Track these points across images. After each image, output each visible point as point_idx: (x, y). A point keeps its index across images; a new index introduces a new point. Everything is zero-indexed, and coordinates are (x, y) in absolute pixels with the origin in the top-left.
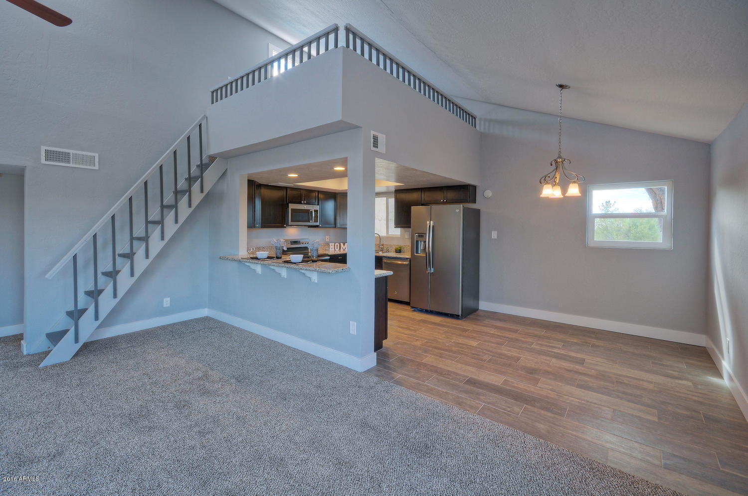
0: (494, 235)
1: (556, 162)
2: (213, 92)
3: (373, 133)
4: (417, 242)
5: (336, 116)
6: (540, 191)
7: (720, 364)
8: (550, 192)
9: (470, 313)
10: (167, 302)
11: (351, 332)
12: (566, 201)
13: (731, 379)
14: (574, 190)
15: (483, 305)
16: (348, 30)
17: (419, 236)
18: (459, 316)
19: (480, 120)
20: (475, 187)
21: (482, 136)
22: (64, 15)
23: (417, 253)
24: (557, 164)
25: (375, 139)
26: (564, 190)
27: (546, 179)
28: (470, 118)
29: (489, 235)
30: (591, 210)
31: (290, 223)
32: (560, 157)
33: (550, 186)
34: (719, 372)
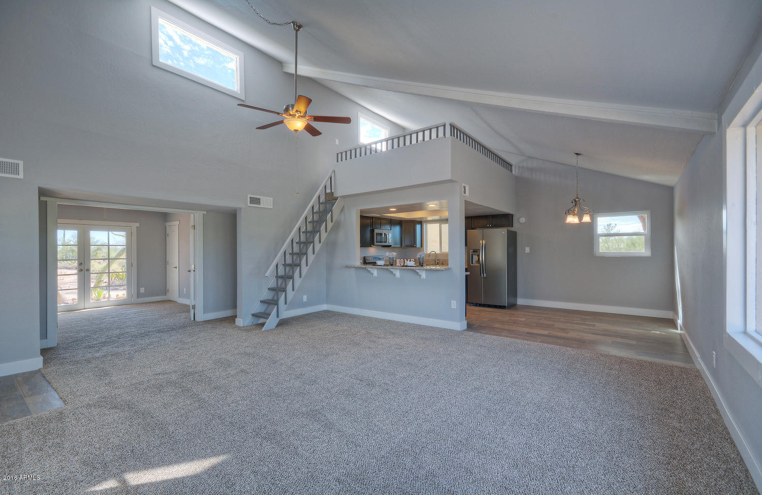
0: (527, 250)
1: (575, 201)
2: (338, 154)
3: (463, 185)
4: (472, 255)
5: (448, 177)
6: (565, 219)
7: (677, 322)
8: (572, 220)
9: (512, 306)
10: (305, 298)
11: (452, 307)
12: (581, 225)
13: (681, 329)
14: (586, 219)
15: (520, 301)
16: (451, 125)
17: (474, 251)
18: (506, 306)
19: (515, 167)
20: (512, 215)
21: (518, 179)
22: (318, 130)
23: (472, 263)
24: (575, 202)
25: (465, 188)
26: (580, 218)
27: (569, 212)
28: (508, 165)
29: (524, 250)
30: (597, 232)
31: (375, 244)
32: (577, 198)
33: (572, 216)
34: (676, 325)
